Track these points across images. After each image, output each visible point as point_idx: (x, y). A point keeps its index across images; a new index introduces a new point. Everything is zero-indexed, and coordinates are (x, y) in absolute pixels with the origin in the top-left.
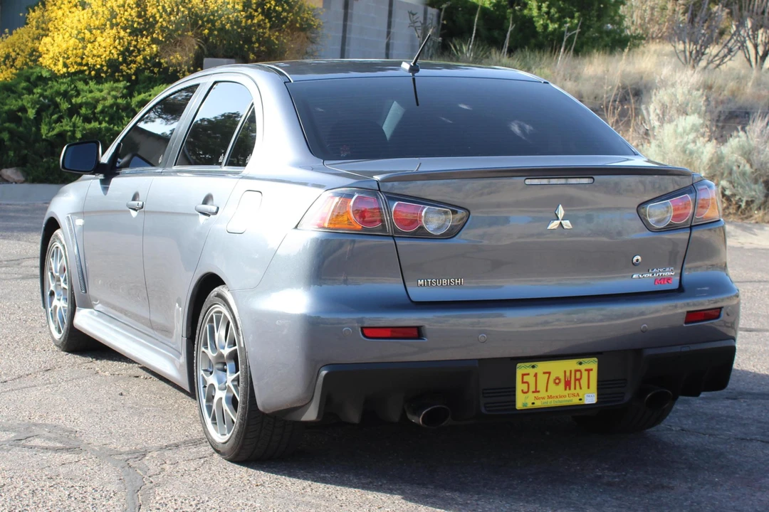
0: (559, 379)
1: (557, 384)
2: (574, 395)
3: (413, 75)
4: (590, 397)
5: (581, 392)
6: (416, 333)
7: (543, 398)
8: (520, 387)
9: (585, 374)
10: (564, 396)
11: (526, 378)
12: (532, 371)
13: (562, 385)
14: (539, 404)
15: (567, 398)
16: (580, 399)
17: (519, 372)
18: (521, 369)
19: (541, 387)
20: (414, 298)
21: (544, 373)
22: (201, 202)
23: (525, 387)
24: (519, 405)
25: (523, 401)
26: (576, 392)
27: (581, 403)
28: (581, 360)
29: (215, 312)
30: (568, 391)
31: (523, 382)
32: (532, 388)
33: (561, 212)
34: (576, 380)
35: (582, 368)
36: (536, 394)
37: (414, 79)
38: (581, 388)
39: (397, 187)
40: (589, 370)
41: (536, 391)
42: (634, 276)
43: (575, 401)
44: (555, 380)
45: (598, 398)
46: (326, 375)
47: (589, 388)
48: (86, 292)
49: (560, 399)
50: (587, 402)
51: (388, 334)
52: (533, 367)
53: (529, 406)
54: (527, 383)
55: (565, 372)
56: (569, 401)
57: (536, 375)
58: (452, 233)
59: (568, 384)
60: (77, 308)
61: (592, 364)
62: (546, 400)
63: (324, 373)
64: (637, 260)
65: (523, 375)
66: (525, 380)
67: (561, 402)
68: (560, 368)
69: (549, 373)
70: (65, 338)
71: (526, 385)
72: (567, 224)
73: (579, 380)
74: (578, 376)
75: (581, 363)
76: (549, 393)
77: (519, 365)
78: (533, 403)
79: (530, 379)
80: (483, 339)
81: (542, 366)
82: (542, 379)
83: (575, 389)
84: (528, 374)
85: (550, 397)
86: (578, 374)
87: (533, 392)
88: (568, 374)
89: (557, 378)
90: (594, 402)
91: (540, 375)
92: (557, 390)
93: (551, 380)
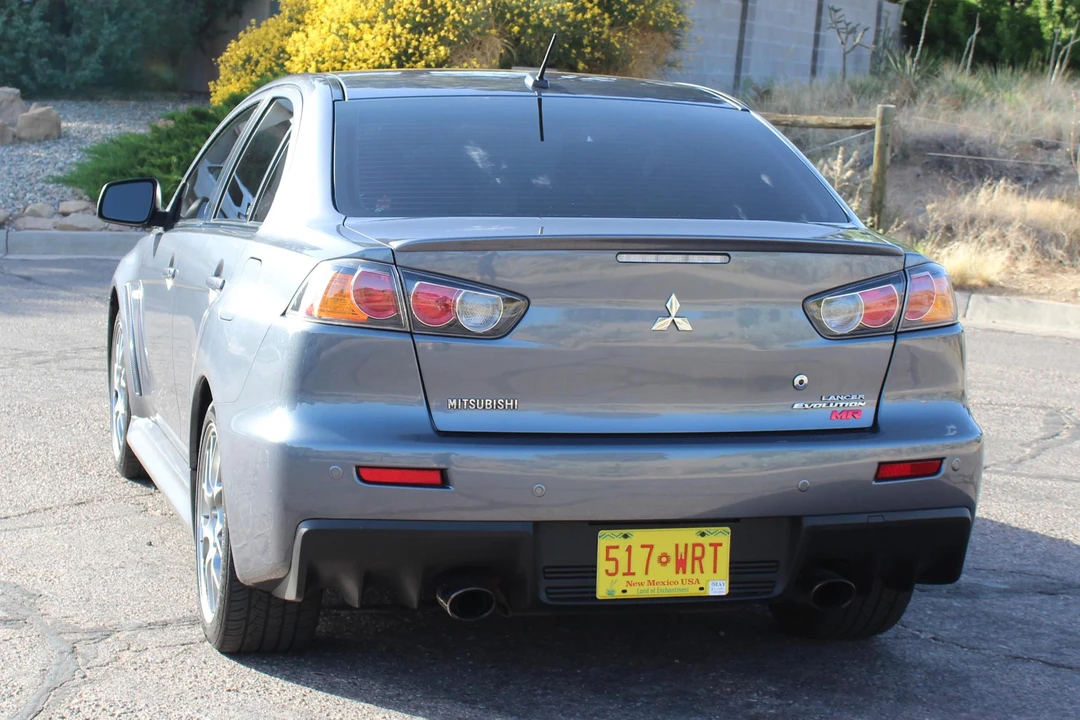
0: (668, 557)
1: (664, 564)
2: (691, 581)
4: (717, 585)
5: (702, 578)
6: (442, 478)
7: (641, 584)
8: (603, 565)
9: (710, 551)
10: (675, 583)
11: (613, 553)
12: (623, 543)
13: (672, 565)
14: (633, 593)
15: (680, 586)
16: (702, 589)
17: (603, 544)
18: (605, 539)
19: (638, 566)
20: (441, 429)
21: (643, 546)
22: (213, 273)
23: (611, 566)
24: (601, 593)
25: (608, 586)
26: (694, 577)
27: (702, 593)
28: (703, 529)
30: (681, 576)
31: (608, 559)
32: (623, 568)
33: (674, 304)
34: (694, 558)
35: (705, 541)
36: (629, 578)
37: (540, 101)
38: (702, 572)
40: (716, 546)
41: (629, 573)
42: (796, 406)
43: (693, 591)
44: (660, 558)
45: (730, 588)
46: (306, 534)
47: (715, 571)
48: (141, 394)
49: (669, 587)
50: (711, 594)
52: (626, 536)
53: (618, 595)
54: (614, 559)
55: (677, 546)
56: (682, 590)
57: (629, 549)
58: (500, 332)
59: (681, 565)
61: (722, 536)
62: (645, 587)
63: (303, 530)
64: (801, 382)
65: (609, 548)
66: (611, 556)
67: (670, 590)
68: (667, 540)
69: (651, 547)
71: (613, 563)
72: (684, 325)
73: (700, 559)
74: (698, 553)
75: (703, 534)
76: (650, 577)
77: (601, 533)
78: (624, 591)
79: (620, 555)
80: (539, 491)
81: (639, 536)
82: (639, 555)
83: (693, 572)
84: (617, 547)
85: (651, 583)
86: (698, 550)
87: (624, 574)
88: (682, 550)
89: (665, 555)
90: (724, 594)
91: (636, 550)
92: (664, 573)
93: (655, 557)
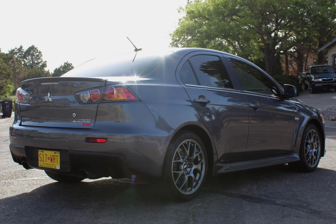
1: (49, 159)
4: (58, 167)
5: (56, 164)
7: (45, 164)
9: (56, 157)
10: (51, 165)
12: (42, 153)
13: (50, 160)
14: (44, 166)
15: (52, 166)
17: (39, 153)
19: (45, 160)
21: (45, 155)
23: (40, 159)
24: (39, 165)
26: (54, 163)
28: (55, 152)
30: (52, 163)
33: (49, 95)
34: (54, 159)
35: (56, 155)
36: (43, 162)
40: (57, 156)
41: (43, 161)
42: (74, 122)
43: (54, 167)
49: (49, 165)
50: (57, 169)
52: (43, 152)
53: (42, 166)
54: (41, 157)
57: (43, 155)
59: (51, 160)
62: (46, 165)
64: (74, 115)
68: (49, 153)
69: (46, 155)
72: (50, 100)
73: (55, 159)
74: (54, 158)
75: (55, 153)
76: (47, 163)
77: (39, 150)
81: (46, 152)
84: (41, 154)
85: (47, 164)
86: (54, 156)
88: (51, 156)
89: (49, 157)
90: (59, 169)
91: (44, 155)
92: (49, 162)
93: (47, 157)
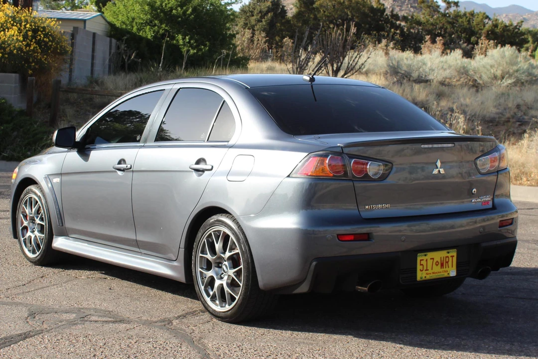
1: (437, 265)
2: (445, 271)
3: (311, 83)
4: (453, 273)
5: (449, 270)
6: (367, 237)
7: (430, 274)
8: (419, 267)
9: (450, 259)
10: (441, 272)
11: (422, 262)
12: (424, 258)
13: (440, 265)
14: (428, 277)
15: (442, 273)
16: (448, 274)
17: (419, 259)
18: (420, 257)
19: (430, 267)
20: (364, 217)
21: (431, 259)
22: (194, 163)
23: (421, 267)
24: (418, 279)
25: (421, 275)
27: (448, 276)
28: (448, 251)
29: (213, 231)
30: (442, 270)
31: (421, 265)
32: (425, 268)
33: (439, 164)
34: (446, 262)
35: (449, 255)
36: (427, 272)
37: (312, 86)
38: (448, 267)
39: (353, 150)
40: (452, 257)
41: (427, 270)
42: (473, 201)
43: (446, 275)
44: (436, 263)
45: (457, 273)
46: (316, 265)
47: (452, 267)
48: (63, 225)
49: (439, 274)
50: (451, 276)
51: (352, 237)
52: (425, 255)
53: (424, 278)
54: (422, 265)
55: (441, 258)
56: (442, 275)
57: (427, 260)
58: (383, 177)
59: (442, 265)
60: (54, 236)
61: (454, 253)
62: (432, 275)
63: (314, 263)
64: (474, 191)
65: (421, 260)
66: (422, 263)
67: (438, 275)
68: (438, 255)
69: (433, 259)
70: (41, 256)
71: (422, 266)
72: (442, 171)
73: (448, 262)
74: (447, 260)
75: (448, 253)
76: (433, 271)
77: (418, 254)
78: (425, 277)
79: (424, 263)
80: (404, 239)
81: (431, 255)
82: (430, 262)
83: (446, 268)
84: (423, 260)
85: (433, 273)
86: (447, 259)
87: (426, 270)
88: (442, 259)
89: (437, 262)
90: (455, 275)
91: (429, 260)
92: (437, 269)
93: (434, 263)
